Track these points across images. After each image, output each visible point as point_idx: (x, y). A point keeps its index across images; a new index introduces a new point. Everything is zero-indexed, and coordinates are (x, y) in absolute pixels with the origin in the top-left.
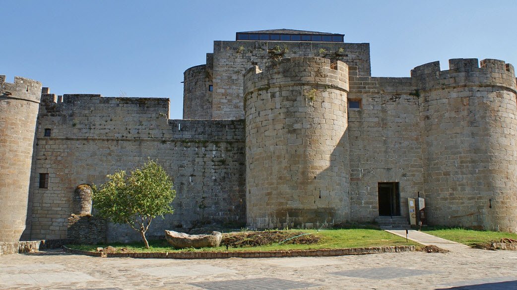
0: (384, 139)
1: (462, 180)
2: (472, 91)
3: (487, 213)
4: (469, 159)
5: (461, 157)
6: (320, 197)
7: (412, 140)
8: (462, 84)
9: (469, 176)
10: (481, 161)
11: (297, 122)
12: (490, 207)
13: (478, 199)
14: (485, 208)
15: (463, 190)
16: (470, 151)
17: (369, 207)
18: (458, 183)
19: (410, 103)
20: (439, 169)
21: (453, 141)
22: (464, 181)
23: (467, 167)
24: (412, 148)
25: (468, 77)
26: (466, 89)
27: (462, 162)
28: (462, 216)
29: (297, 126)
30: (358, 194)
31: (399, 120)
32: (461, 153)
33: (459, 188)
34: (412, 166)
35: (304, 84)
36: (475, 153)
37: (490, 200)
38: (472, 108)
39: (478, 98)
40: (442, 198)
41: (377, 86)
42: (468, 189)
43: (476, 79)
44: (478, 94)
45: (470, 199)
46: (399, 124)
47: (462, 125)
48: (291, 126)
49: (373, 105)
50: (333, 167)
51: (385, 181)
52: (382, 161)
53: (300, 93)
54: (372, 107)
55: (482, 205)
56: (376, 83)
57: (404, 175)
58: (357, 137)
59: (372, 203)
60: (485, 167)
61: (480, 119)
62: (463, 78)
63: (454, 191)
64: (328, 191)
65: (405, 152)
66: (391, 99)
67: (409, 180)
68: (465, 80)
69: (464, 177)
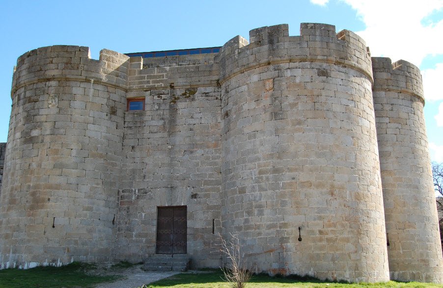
0: (170, 147)
1: (260, 200)
2: (278, 70)
3: (294, 249)
4: (269, 168)
5: (259, 166)
6: (54, 227)
7: (208, 147)
8: (265, 60)
9: (269, 192)
10: (288, 169)
11: (35, 128)
12: (300, 240)
13: (280, 227)
14: (290, 241)
15: (261, 213)
16: (271, 156)
17: (141, 241)
18: (254, 204)
19: (210, 98)
20: (234, 184)
21: (250, 143)
22: (262, 200)
23: (267, 179)
24: (208, 158)
25: (272, 51)
26: (271, 67)
27: (260, 173)
28: (258, 254)
29: (35, 133)
30: (129, 224)
31: (192, 121)
32: (259, 159)
33: (256, 212)
34: (206, 183)
35: (49, 80)
36: (279, 158)
37: (299, 229)
38: (278, 93)
39: (288, 78)
40: (236, 227)
41: (165, 78)
42: (267, 212)
43: (284, 52)
44: (288, 74)
45: (269, 227)
46: (192, 127)
47: (263, 120)
48: (28, 133)
49: (159, 105)
50: (80, 185)
51: (167, 205)
52: (163, 178)
53: (44, 91)
54: (157, 107)
55: (286, 236)
56: (163, 75)
57: (194, 196)
58: (133, 147)
59: (146, 235)
60: (293, 178)
61: (289, 108)
62: (266, 53)
63: (249, 216)
64: (67, 218)
65: (198, 164)
66: (184, 94)
67: (200, 203)
68: (269, 55)
69: (263, 195)
